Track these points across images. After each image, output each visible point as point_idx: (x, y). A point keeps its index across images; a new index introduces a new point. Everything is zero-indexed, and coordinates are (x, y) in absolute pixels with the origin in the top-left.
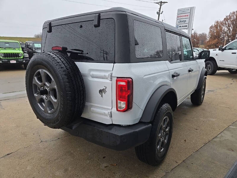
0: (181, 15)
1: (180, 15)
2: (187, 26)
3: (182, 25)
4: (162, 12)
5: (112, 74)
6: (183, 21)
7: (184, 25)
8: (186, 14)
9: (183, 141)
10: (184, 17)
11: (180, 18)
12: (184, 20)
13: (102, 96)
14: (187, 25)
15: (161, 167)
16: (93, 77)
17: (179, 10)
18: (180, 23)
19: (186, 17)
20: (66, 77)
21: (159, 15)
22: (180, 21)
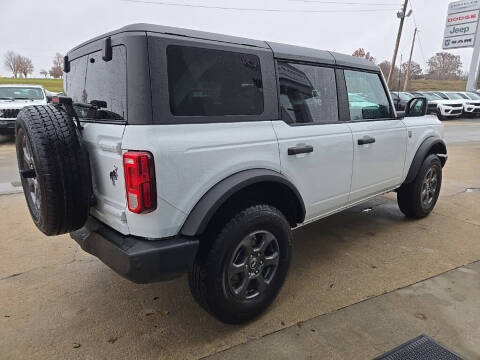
0: (458, 16)
1: (453, 17)
2: (470, 40)
3: (458, 39)
4: (411, 12)
5: (120, 144)
6: (461, 30)
7: (464, 38)
8: (470, 14)
9: (327, 286)
10: (464, 21)
11: (453, 23)
12: (465, 26)
13: (114, 184)
14: (472, 37)
15: (247, 328)
16: (105, 150)
17: (452, 6)
18: (454, 34)
19: (471, 20)
20: (43, 148)
21: (402, 20)
22: (455, 31)
